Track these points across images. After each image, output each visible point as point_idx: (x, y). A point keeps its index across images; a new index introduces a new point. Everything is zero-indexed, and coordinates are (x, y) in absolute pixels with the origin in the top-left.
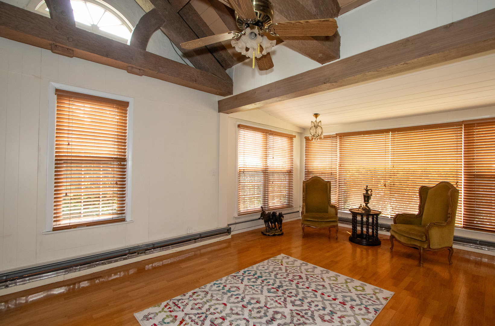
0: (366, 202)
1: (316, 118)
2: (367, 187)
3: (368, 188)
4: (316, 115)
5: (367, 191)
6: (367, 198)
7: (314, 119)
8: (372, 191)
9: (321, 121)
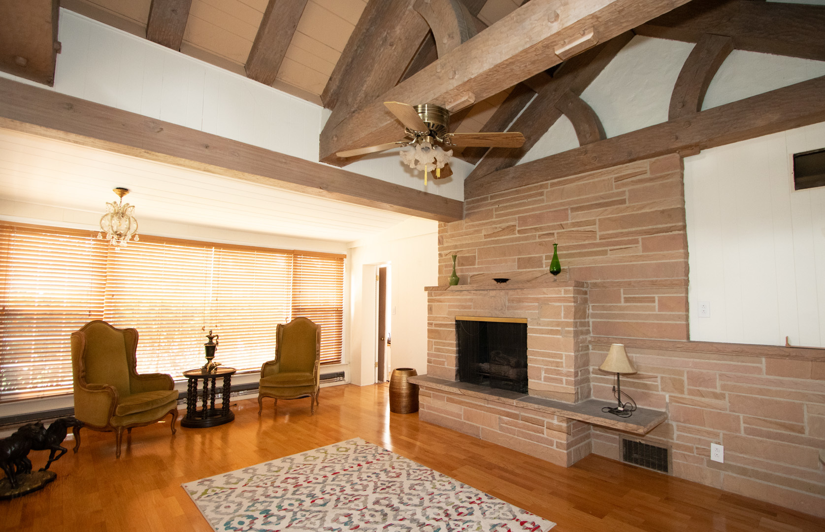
0: (209, 357)
1: (121, 197)
2: (211, 332)
3: (212, 335)
4: (123, 191)
5: (211, 338)
6: (211, 350)
7: (117, 198)
8: (218, 338)
9: (134, 207)
